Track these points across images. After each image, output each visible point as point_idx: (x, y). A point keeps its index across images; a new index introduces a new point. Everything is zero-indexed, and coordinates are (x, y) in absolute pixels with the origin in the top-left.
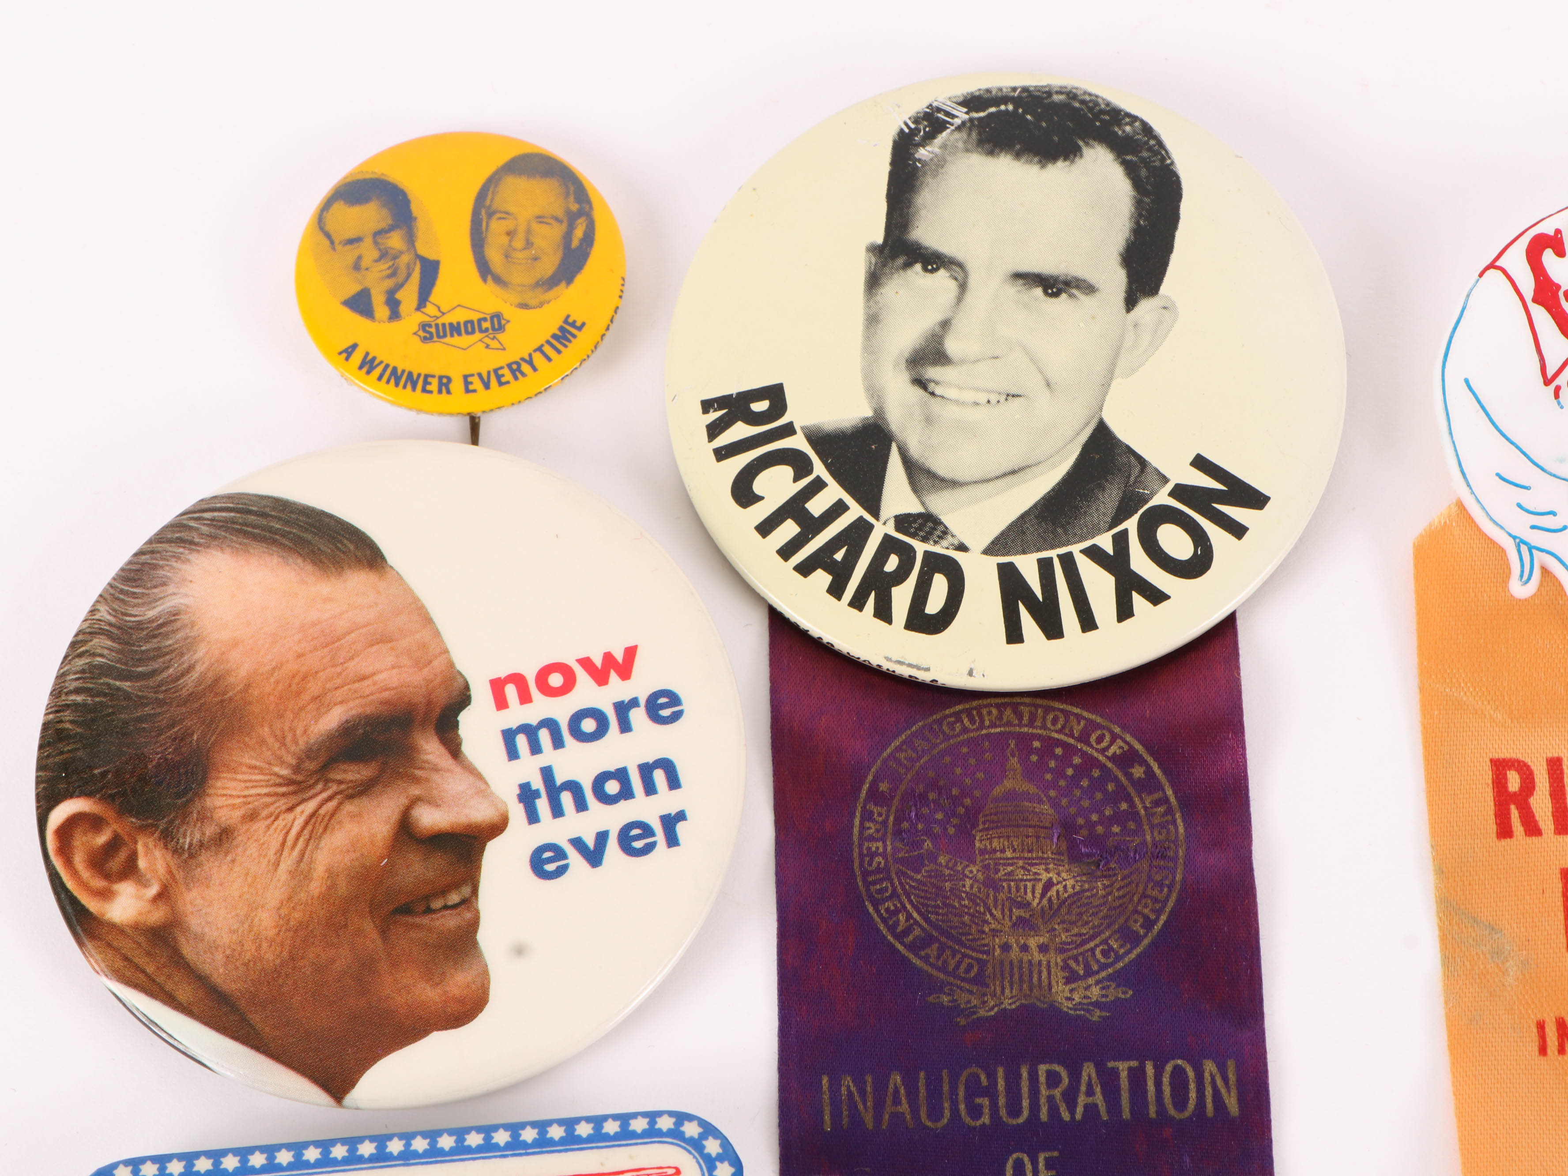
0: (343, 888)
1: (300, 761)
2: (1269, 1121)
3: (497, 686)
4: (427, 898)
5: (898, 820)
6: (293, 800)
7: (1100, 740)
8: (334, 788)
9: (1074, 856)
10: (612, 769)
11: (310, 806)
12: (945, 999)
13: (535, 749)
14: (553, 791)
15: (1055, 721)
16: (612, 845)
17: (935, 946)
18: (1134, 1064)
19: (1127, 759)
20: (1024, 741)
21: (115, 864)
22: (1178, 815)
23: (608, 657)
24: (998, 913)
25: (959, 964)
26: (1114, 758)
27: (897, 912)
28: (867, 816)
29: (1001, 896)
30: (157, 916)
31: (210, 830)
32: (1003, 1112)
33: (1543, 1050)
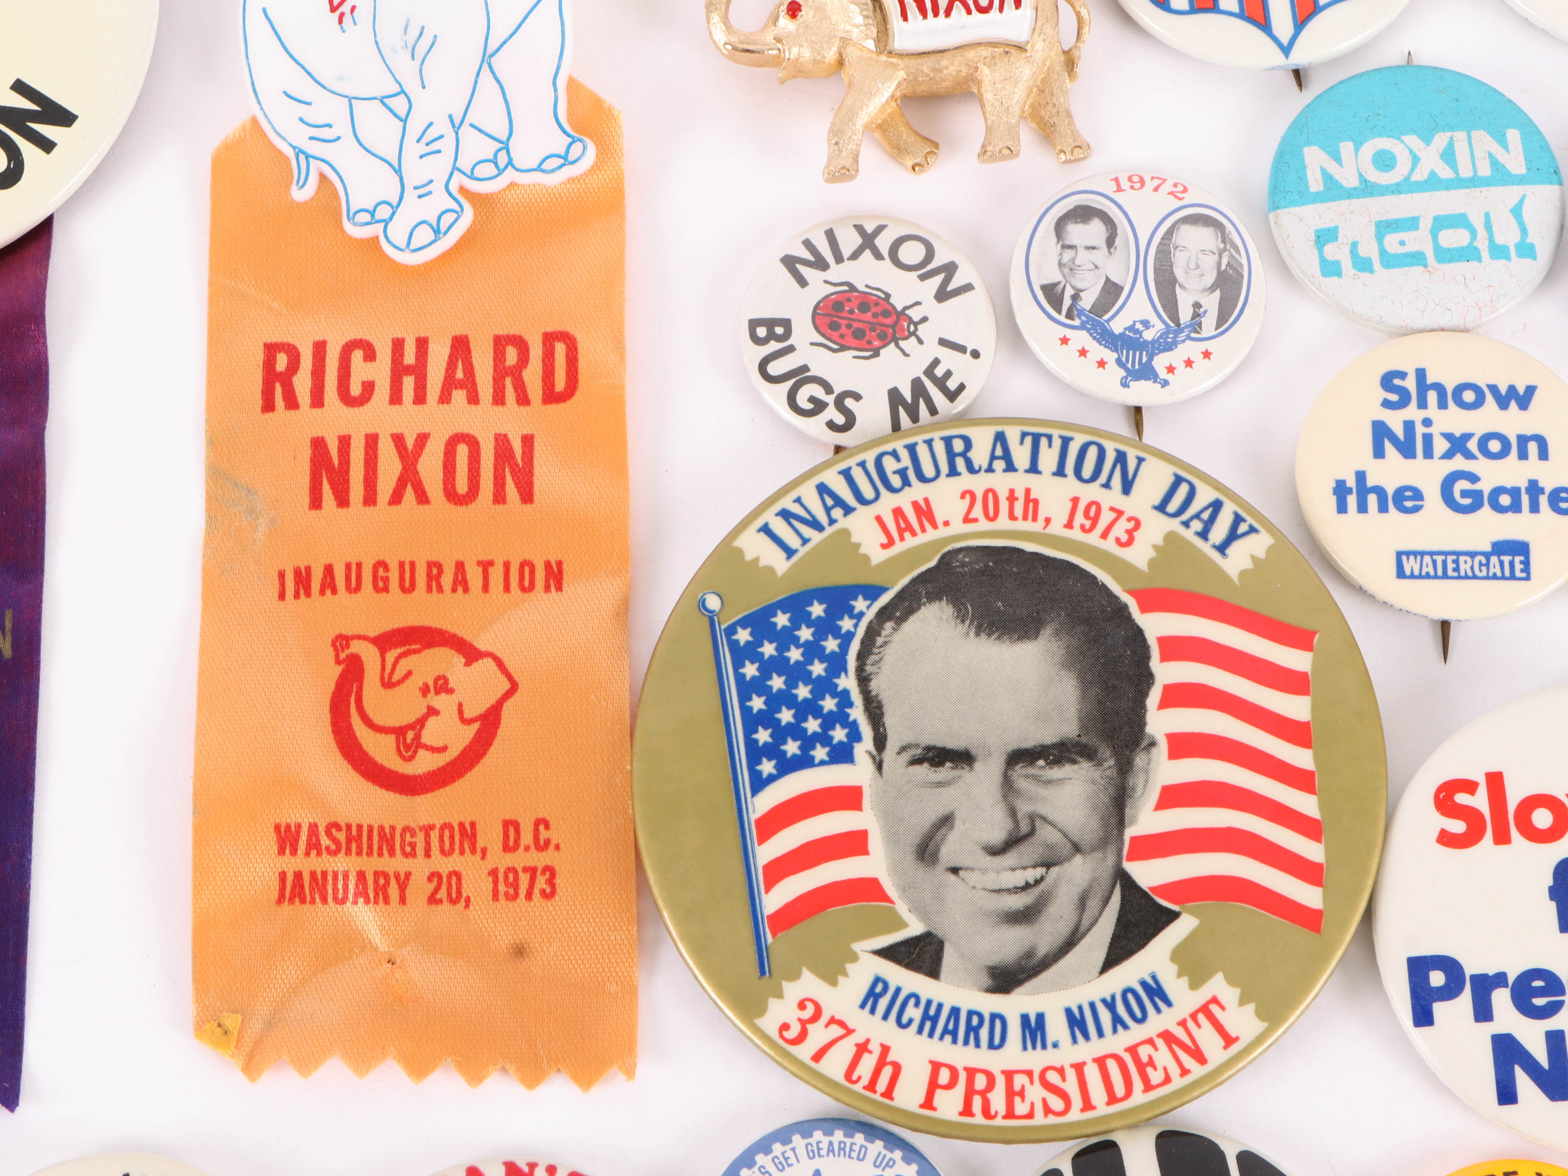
2: (39, 662)
33: (282, 596)
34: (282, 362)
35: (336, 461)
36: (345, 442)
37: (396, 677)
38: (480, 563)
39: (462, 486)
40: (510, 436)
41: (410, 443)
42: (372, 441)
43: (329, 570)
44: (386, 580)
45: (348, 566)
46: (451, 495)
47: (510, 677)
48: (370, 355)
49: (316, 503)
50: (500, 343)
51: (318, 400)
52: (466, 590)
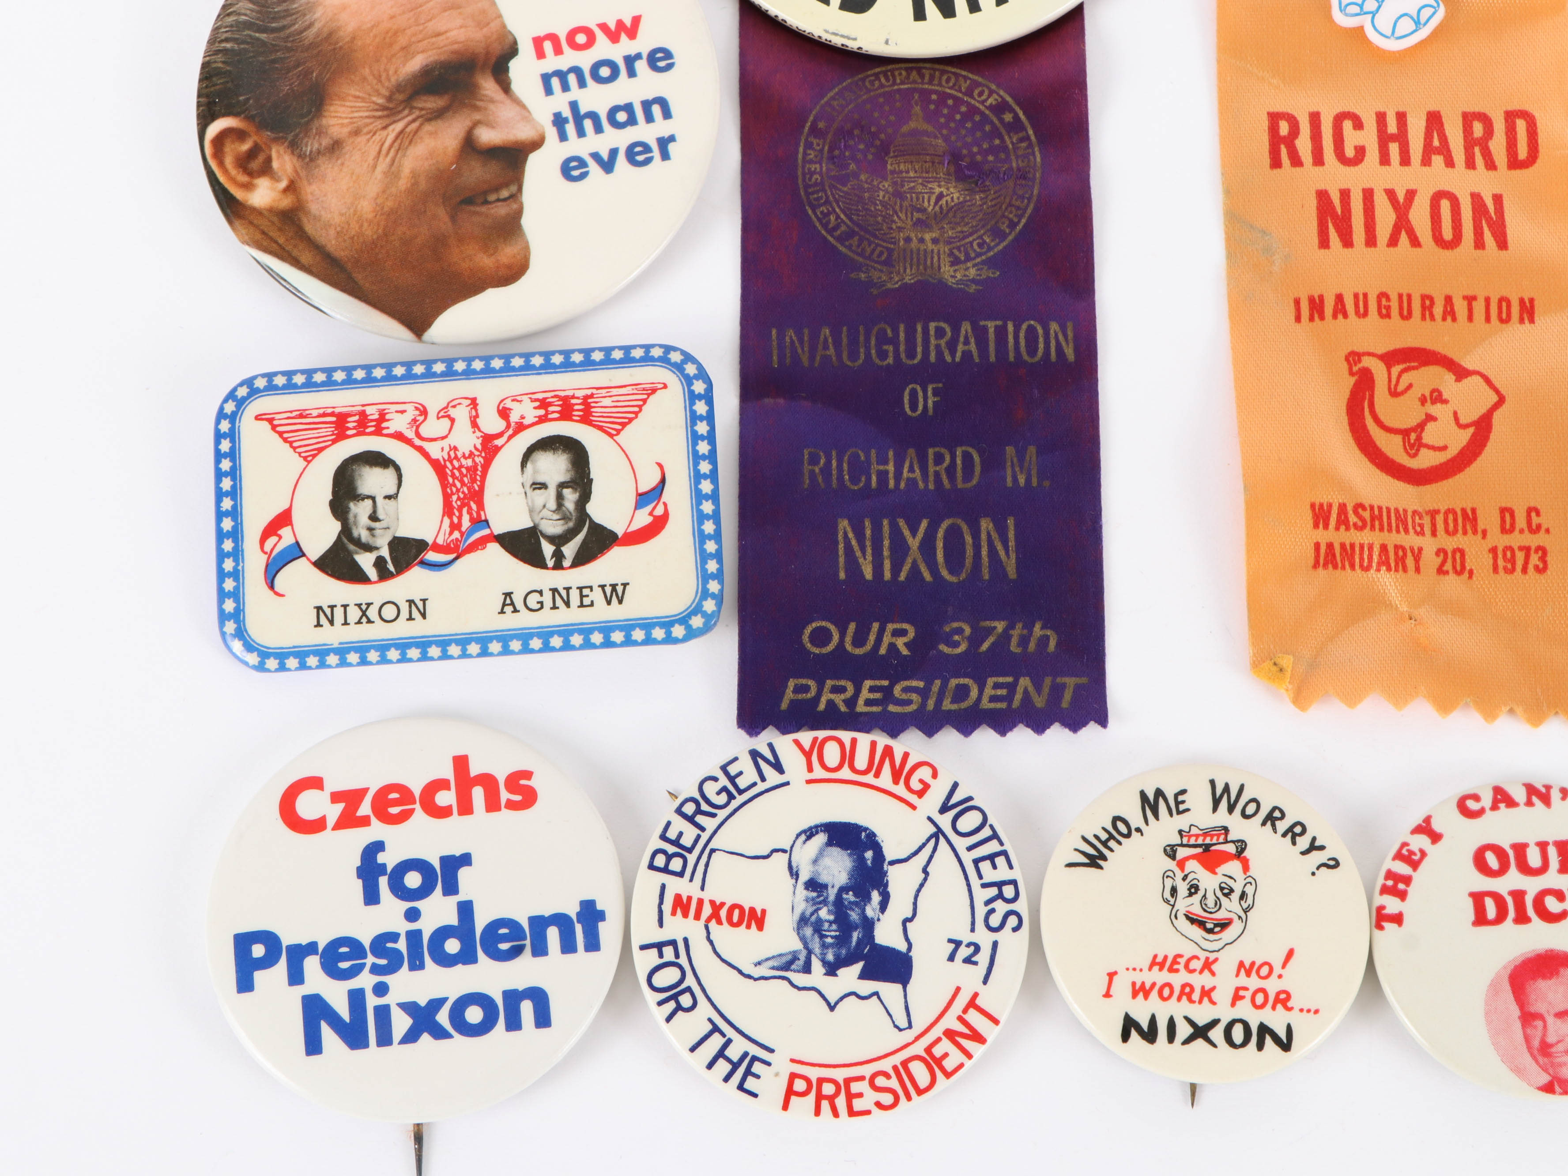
0: (423, 185)
1: (392, 94)
2: (1096, 366)
3: (538, 42)
4: (486, 193)
5: (831, 150)
6: (387, 121)
7: (981, 94)
8: (417, 113)
9: (960, 176)
10: (622, 103)
11: (399, 126)
12: (863, 276)
13: (565, 88)
14: (578, 119)
15: (948, 81)
16: (621, 158)
17: (856, 238)
18: (999, 323)
19: (1000, 108)
20: (925, 95)
21: (255, 165)
22: (1036, 149)
23: (620, 24)
24: (903, 216)
25: (874, 250)
26: (991, 108)
27: (828, 214)
28: (809, 146)
29: (905, 204)
30: (286, 202)
31: (325, 142)
32: (903, 356)
33: (1298, 319)
34: (1284, 128)
35: (1339, 210)
36: (1345, 195)
37: (1401, 388)
38: (1465, 298)
39: (1447, 233)
40: (1483, 194)
41: (1401, 197)
42: (1368, 195)
43: (1339, 298)
44: (1388, 308)
45: (1356, 296)
46: (1439, 240)
47: (1497, 391)
48: (1358, 125)
49: (1324, 243)
50: (1468, 119)
51: (1318, 160)
52: (1454, 319)
